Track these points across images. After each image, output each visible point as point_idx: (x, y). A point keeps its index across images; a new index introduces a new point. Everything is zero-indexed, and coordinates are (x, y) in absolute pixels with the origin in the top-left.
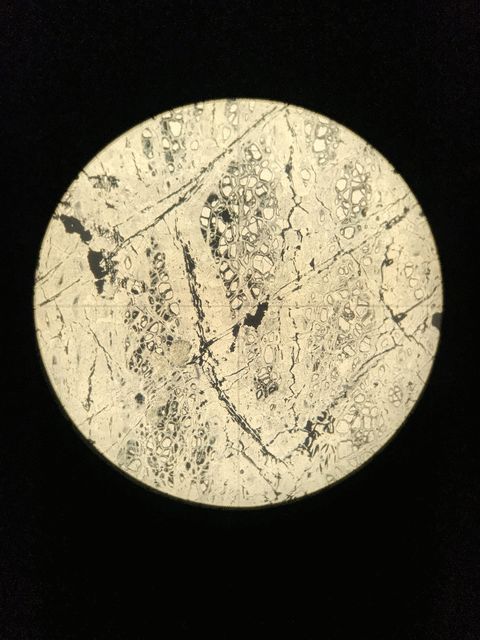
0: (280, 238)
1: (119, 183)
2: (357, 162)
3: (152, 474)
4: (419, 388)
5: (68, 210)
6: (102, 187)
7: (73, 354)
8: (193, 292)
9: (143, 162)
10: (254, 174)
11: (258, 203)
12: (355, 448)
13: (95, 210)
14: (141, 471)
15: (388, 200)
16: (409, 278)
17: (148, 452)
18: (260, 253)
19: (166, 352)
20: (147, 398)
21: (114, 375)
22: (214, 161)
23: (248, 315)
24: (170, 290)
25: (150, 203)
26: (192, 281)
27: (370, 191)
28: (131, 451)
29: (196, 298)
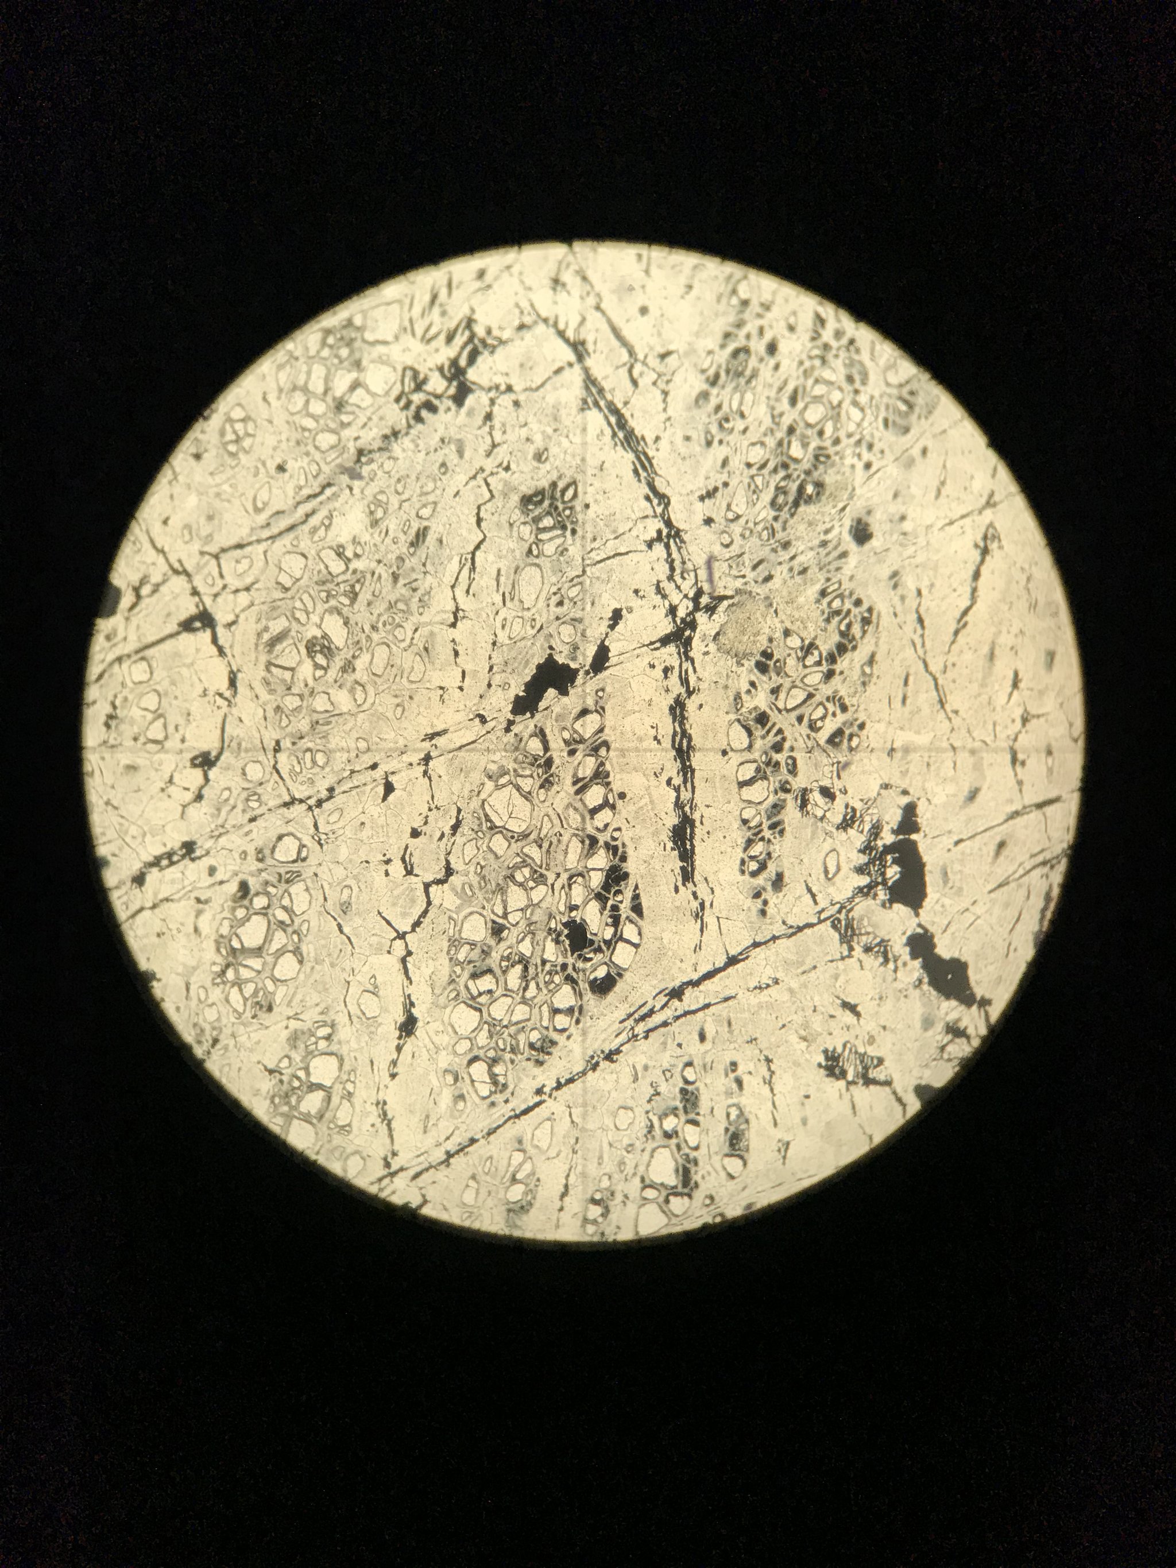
0: (456, 863)
1: (821, 1059)
2: (240, 1015)
3: (863, 347)
6: (862, 1057)
8: (687, 771)
9: (754, 1099)
10: (494, 1027)
11: (495, 956)
12: (358, 321)
13: (889, 1005)
14: (885, 359)
15: (181, 912)
16: (158, 715)
18: (513, 837)
19: (778, 635)
20: (842, 532)
21: (912, 602)
22: (584, 1073)
23: (564, 692)
24: (742, 784)
25: (754, 999)
26: (685, 796)
27: (220, 940)
28: (903, 408)
29: (683, 752)
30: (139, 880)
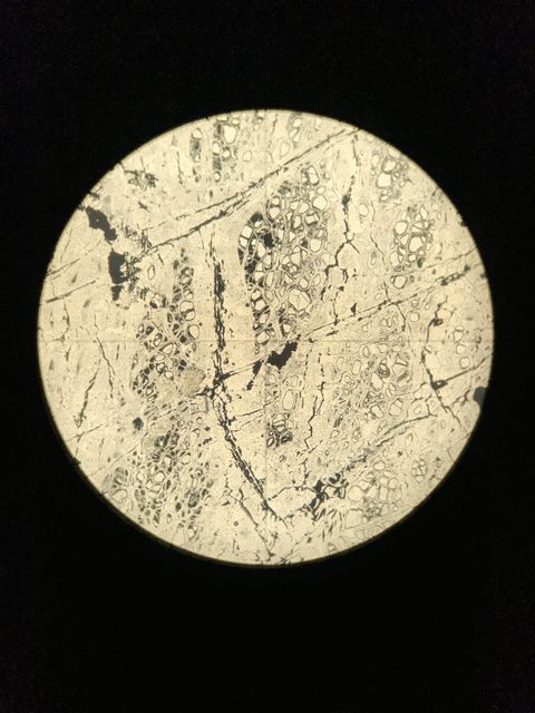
0: (323, 275)
1: (156, 183)
2: (422, 206)
3: (137, 508)
4: (447, 466)
5: (96, 203)
6: (138, 184)
7: (73, 361)
8: (218, 317)
9: (187, 165)
10: (307, 199)
11: (306, 232)
12: (365, 519)
13: (126, 208)
14: (126, 503)
15: (449, 253)
16: (457, 343)
17: (137, 484)
18: (297, 287)
19: (176, 378)
20: (147, 423)
21: (115, 392)
22: (266, 178)
23: (274, 353)
24: (193, 310)
25: (187, 211)
26: (218, 305)
27: (431, 240)
28: (118, 480)
29: (219, 324)
30: (467, 269)
